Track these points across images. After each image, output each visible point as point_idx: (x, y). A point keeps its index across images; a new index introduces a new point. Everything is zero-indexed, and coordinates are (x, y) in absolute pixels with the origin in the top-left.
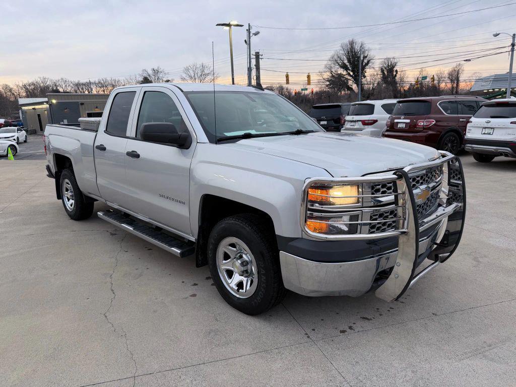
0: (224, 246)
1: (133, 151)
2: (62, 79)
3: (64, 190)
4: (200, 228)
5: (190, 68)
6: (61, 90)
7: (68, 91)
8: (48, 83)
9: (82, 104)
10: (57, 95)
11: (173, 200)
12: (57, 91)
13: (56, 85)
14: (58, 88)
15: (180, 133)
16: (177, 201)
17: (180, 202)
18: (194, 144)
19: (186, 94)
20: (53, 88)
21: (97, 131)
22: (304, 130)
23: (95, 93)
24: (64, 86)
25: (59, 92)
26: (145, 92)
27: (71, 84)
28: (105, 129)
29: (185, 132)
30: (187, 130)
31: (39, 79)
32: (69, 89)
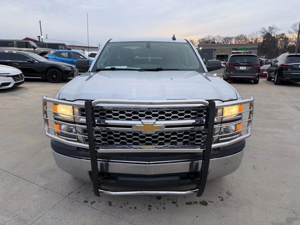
2: (218, 36)
5: (297, 24)
6: (216, 42)
7: (219, 42)
8: (210, 38)
9: (215, 50)
10: (213, 45)
12: (214, 43)
13: (214, 39)
14: (215, 41)
20: (212, 41)
23: (234, 43)
24: (218, 40)
25: (215, 43)
27: (222, 39)
31: (206, 37)
32: (220, 41)
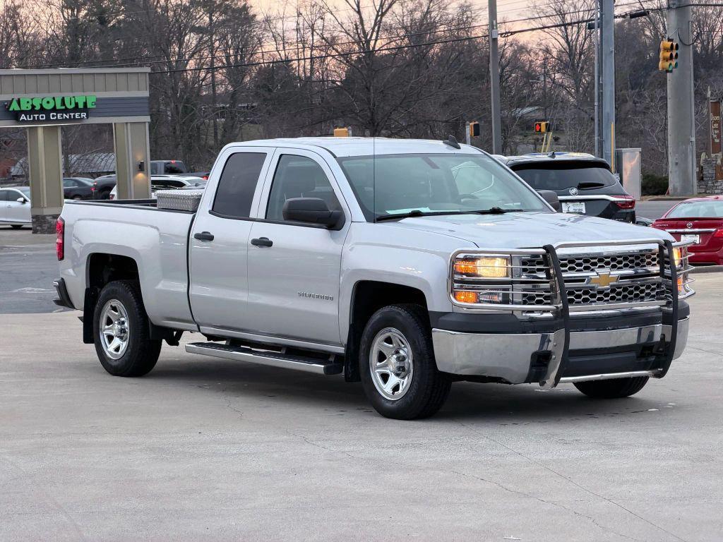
0: (378, 344)
1: (262, 238)
3: (104, 320)
4: (351, 326)
11: (318, 297)
15: (331, 211)
16: (322, 297)
17: (327, 298)
18: (347, 223)
19: (340, 161)
21: (194, 211)
22: (503, 208)
26: (281, 155)
28: (211, 209)
29: (337, 209)
30: (339, 207)
